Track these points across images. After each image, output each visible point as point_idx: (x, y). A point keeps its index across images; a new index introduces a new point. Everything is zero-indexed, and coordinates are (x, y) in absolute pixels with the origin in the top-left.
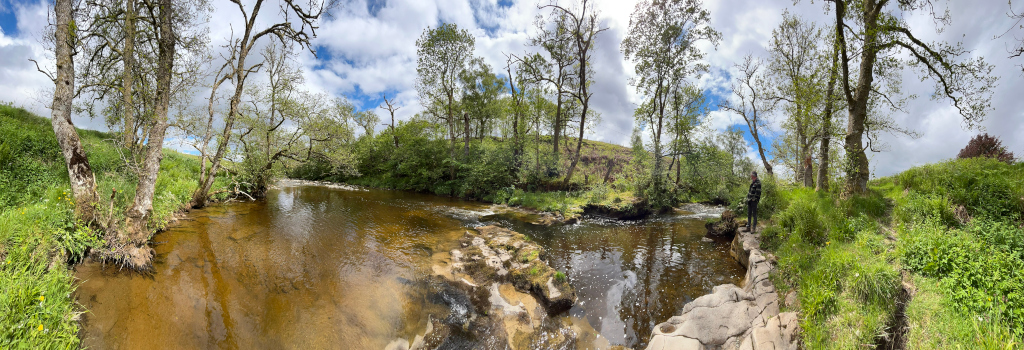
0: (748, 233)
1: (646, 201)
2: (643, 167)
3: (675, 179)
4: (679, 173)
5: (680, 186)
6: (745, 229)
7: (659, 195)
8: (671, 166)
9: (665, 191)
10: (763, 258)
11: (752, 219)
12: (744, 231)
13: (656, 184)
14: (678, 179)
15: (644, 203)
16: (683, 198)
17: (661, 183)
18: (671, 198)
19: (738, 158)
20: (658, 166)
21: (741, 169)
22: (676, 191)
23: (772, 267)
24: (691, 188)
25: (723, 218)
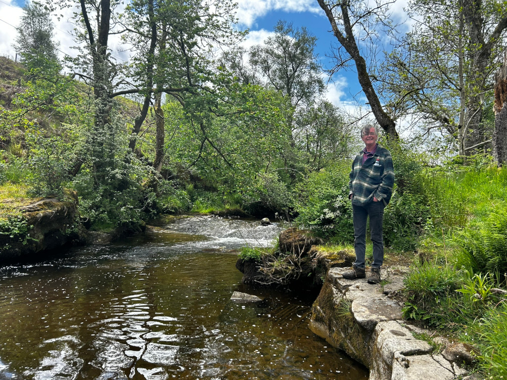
0: (359, 283)
1: (72, 208)
2: (60, 118)
3: (152, 157)
4: (160, 141)
5: (166, 174)
6: (348, 271)
7: (107, 194)
8: (139, 122)
9: (123, 185)
10: (424, 346)
11: (369, 249)
12: (346, 277)
13: (99, 166)
14: (160, 154)
15: (65, 216)
16: (174, 202)
17: (113, 165)
18: (142, 201)
19: (303, 105)
20: (103, 118)
21: (313, 132)
22: (153, 185)
23: (459, 371)
24: (194, 178)
25: (284, 247)
